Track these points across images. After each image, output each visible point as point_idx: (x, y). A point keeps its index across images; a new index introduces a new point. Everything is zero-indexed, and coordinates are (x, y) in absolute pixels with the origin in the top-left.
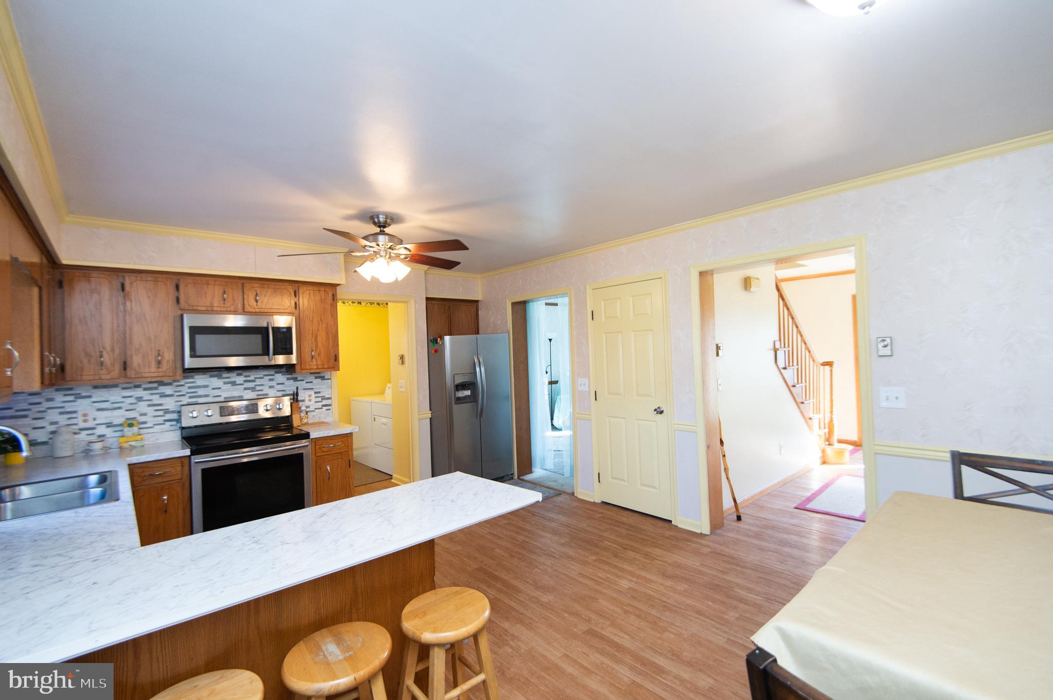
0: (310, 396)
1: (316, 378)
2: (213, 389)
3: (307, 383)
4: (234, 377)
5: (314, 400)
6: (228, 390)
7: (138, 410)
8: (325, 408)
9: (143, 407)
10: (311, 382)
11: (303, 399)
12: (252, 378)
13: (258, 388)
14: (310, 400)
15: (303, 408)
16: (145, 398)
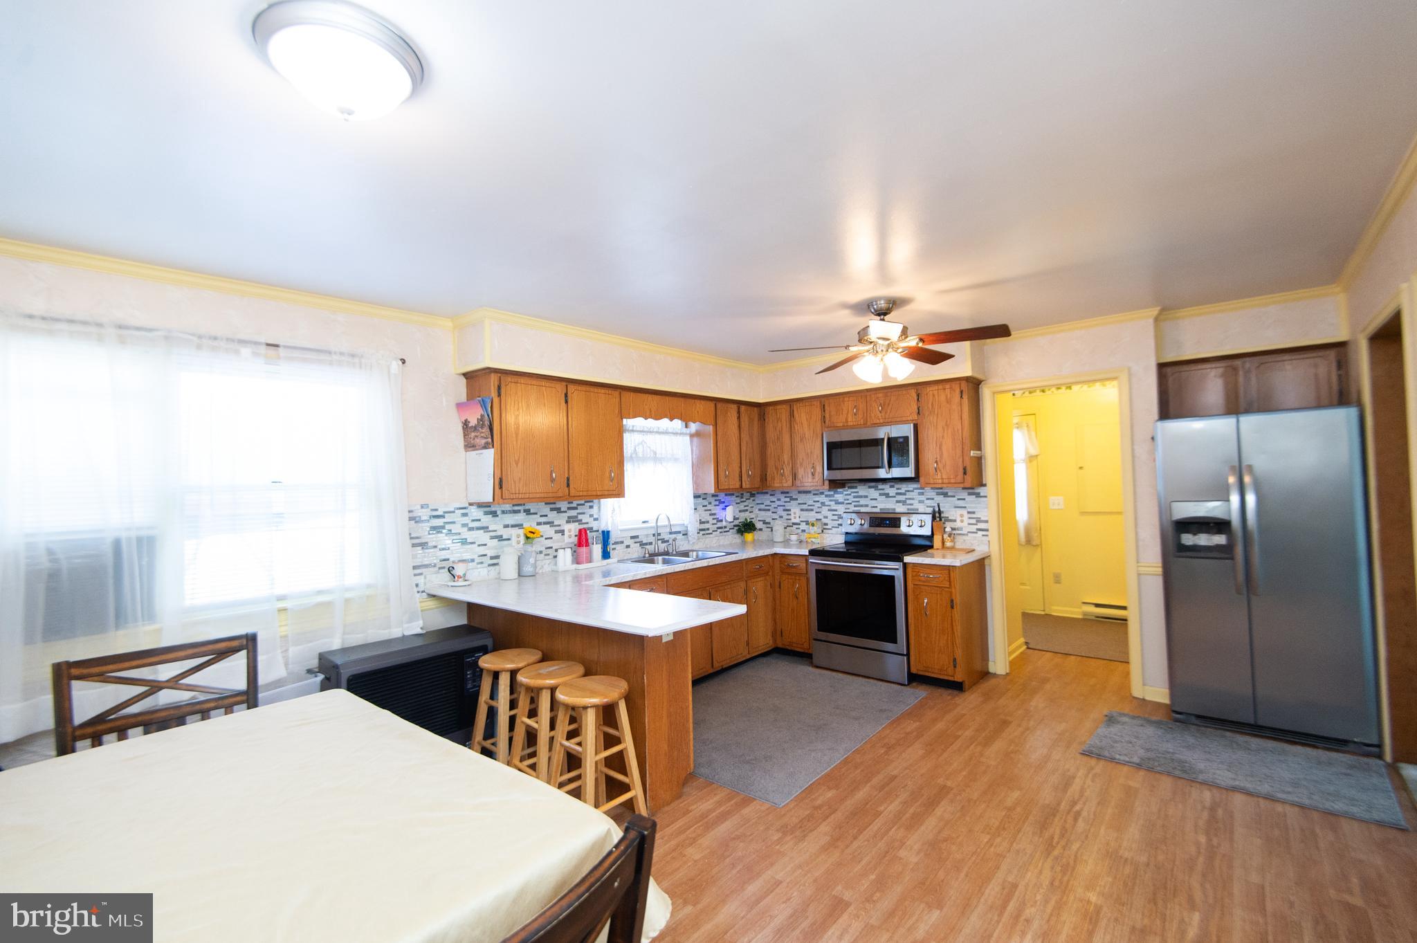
0: (962, 516)
1: (970, 494)
2: (871, 499)
3: (958, 499)
4: (886, 488)
5: (966, 521)
6: (882, 502)
7: (823, 513)
8: (980, 533)
9: (825, 510)
10: (964, 499)
11: (954, 518)
12: (902, 491)
13: (908, 502)
14: (962, 521)
15: (948, 529)
16: (826, 504)
